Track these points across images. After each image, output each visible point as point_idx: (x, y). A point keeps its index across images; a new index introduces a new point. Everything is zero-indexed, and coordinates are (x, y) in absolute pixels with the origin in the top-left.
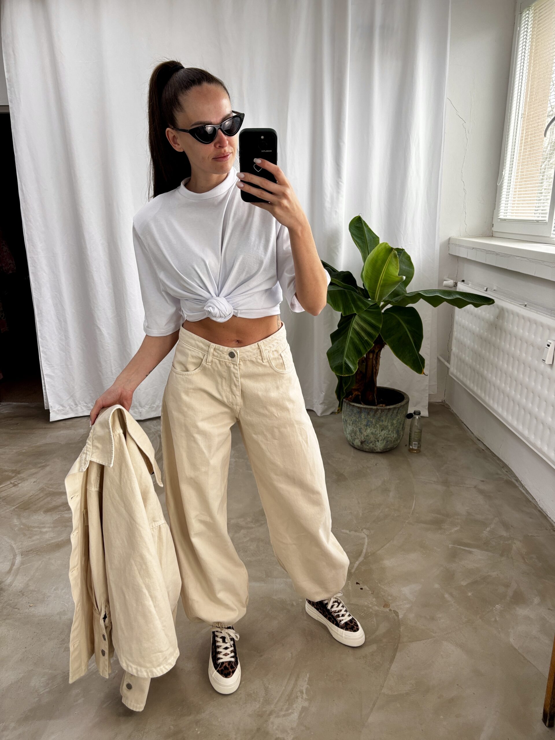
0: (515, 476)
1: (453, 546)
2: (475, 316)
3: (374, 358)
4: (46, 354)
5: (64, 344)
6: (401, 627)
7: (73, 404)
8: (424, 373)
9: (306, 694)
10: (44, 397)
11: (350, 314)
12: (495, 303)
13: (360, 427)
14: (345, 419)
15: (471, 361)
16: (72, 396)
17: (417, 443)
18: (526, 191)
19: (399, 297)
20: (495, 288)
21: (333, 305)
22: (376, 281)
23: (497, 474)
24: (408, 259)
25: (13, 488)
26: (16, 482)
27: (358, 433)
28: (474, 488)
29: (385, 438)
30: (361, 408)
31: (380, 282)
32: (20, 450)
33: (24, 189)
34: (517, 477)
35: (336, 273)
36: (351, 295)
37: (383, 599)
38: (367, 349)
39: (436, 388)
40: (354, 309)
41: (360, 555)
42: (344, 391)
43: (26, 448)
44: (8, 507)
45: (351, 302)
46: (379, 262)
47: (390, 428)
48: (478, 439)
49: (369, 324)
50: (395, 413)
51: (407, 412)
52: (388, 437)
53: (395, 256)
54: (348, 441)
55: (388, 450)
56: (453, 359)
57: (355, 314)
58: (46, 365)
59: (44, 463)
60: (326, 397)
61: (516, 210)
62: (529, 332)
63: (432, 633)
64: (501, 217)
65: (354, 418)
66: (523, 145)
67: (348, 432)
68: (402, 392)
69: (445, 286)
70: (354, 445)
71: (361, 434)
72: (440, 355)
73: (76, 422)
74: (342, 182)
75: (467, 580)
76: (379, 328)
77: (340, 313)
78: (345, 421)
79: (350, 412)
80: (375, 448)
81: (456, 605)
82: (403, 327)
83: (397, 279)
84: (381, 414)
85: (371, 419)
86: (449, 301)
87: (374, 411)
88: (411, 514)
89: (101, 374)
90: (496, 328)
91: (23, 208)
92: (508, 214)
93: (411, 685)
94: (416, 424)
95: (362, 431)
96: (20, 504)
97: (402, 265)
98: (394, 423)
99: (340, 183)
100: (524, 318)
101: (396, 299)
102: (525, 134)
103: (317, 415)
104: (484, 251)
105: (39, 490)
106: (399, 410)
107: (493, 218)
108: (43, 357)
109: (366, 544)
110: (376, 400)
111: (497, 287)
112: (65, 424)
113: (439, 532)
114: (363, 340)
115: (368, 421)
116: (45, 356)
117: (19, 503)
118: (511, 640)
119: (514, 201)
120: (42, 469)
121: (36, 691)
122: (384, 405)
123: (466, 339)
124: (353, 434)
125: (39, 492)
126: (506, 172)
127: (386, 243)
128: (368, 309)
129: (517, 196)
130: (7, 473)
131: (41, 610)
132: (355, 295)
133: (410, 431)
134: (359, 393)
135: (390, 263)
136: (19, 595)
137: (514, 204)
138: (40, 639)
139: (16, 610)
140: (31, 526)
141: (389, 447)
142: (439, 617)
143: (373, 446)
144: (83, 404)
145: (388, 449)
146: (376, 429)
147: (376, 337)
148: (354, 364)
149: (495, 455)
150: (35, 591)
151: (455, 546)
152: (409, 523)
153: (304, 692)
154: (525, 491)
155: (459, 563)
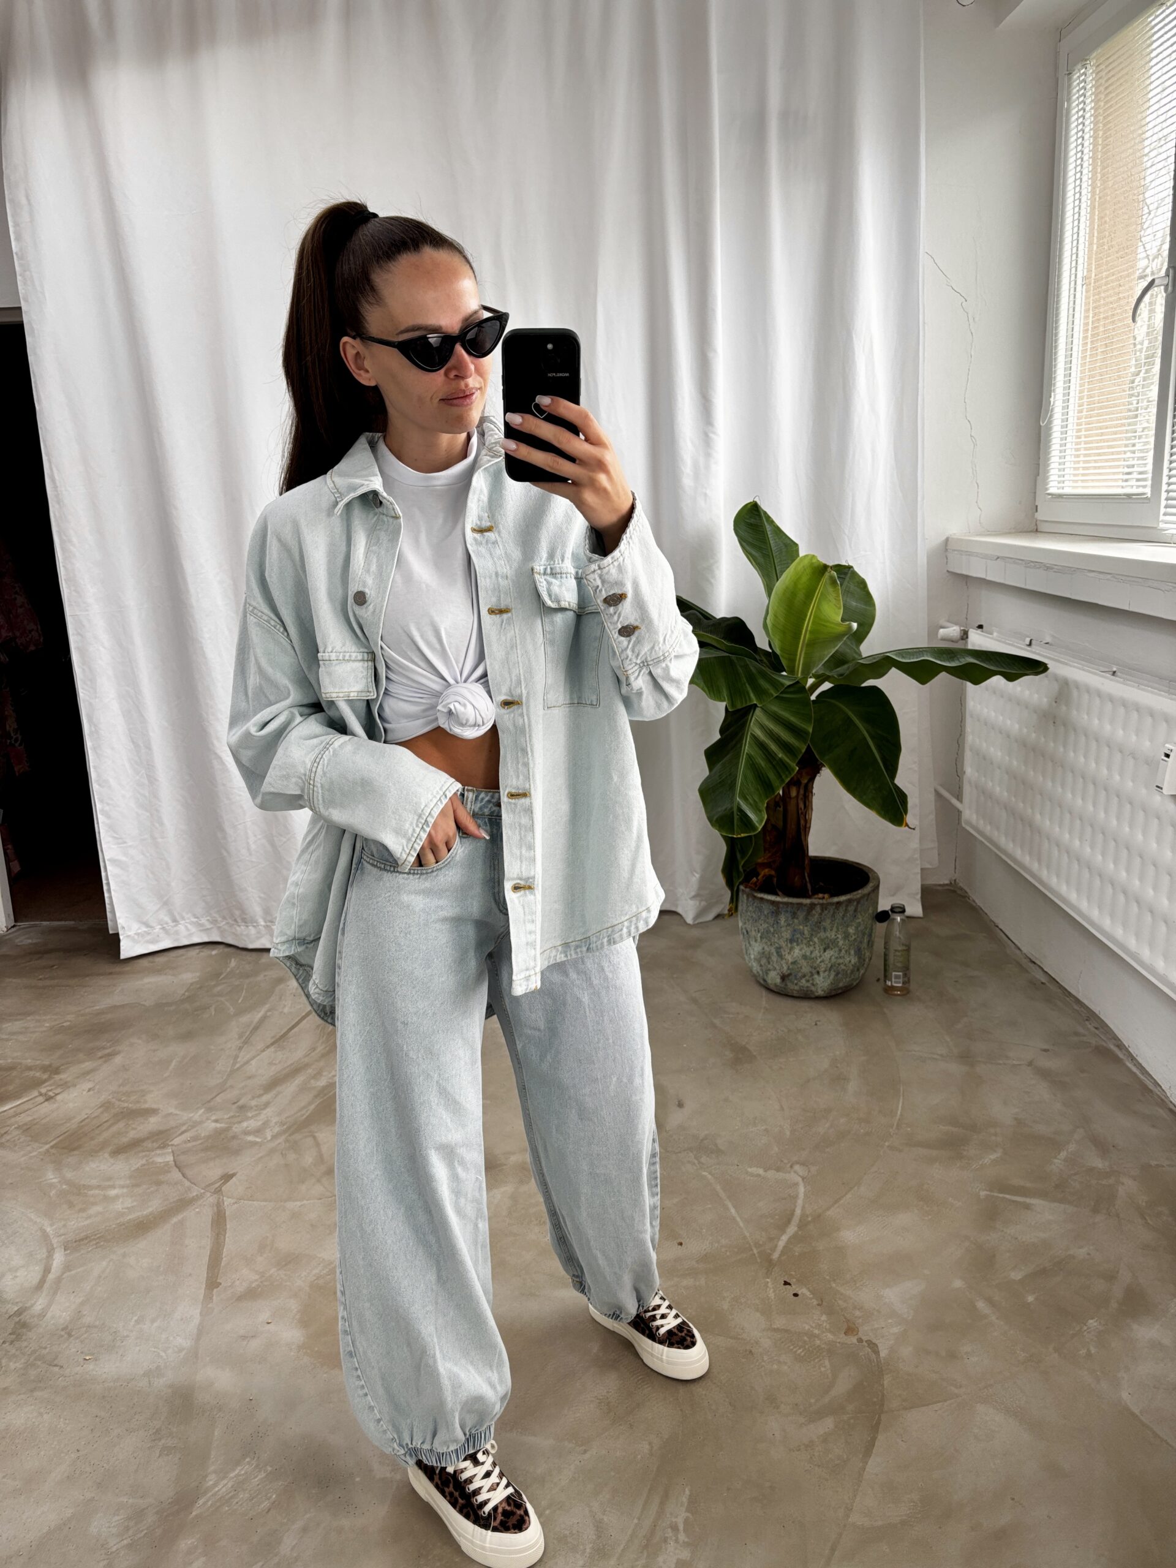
0: (1115, 1038)
1: (988, 1193)
2: (1010, 700)
3: (801, 796)
4: (108, 816)
5: (147, 794)
6: (886, 1377)
7: (167, 919)
8: (907, 825)
9: (685, 1530)
10: (108, 906)
11: (744, 706)
12: (1049, 671)
13: (777, 945)
14: (746, 928)
15: (1006, 794)
16: (166, 904)
17: (901, 974)
18: (1102, 434)
19: (846, 666)
20: (1048, 639)
21: (706, 689)
22: (796, 635)
23: (1076, 1034)
24: (862, 586)
25: (46, 1103)
26: (50, 1091)
27: (774, 958)
28: (1028, 1066)
29: (832, 966)
30: (779, 903)
31: (805, 636)
32: (57, 1022)
33: (57, 477)
34: (1120, 1040)
35: (711, 622)
36: (746, 667)
37: (843, 1315)
38: (783, 777)
39: (937, 855)
40: (752, 695)
41: (789, 1221)
42: (741, 869)
43: (70, 1017)
44: (36, 1145)
45: (744, 679)
46: (801, 596)
47: (841, 943)
48: (1030, 959)
49: (785, 725)
50: (851, 913)
51: (877, 908)
52: (839, 964)
53: (833, 582)
54: (754, 976)
55: (840, 991)
56: (967, 790)
57: (755, 706)
58: (110, 839)
59: (110, 1048)
60: (703, 882)
61: (1083, 475)
62: (1124, 729)
63: (953, 1388)
64: (1052, 490)
65: (766, 925)
66: (1089, 340)
67: (752, 957)
68: (865, 866)
69: (943, 639)
70: (767, 984)
71: (782, 959)
72: (941, 785)
73: (177, 957)
74: (714, 433)
75: (1023, 1268)
76: (807, 733)
77: (724, 704)
78: (745, 933)
79: (754, 912)
80: (813, 988)
81: (1002, 1323)
82: (858, 728)
83: (841, 629)
84: (821, 914)
85: (801, 927)
86: (953, 671)
87: (806, 908)
88: (894, 1128)
89: (225, 854)
90: (1054, 723)
91: (55, 515)
92: (1066, 483)
93: (912, 1504)
94: (898, 933)
95: (783, 953)
96: (58, 1139)
97: (848, 600)
98: (849, 934)
99: (711, 435)
100: (1111, 699)
101: (840, 670)
102: (1093, 317)
103: (685, 922)
104: (1020, 562)
105: (100, 1107)
106: (859, 905)
107: (1035, 493)
108: (103, 823)
109: (801, 1195)
110: (809, 886)
111: (1053, 636)
112: (152, 962)
113: (958, 1165)
114: (775, 759)
115: (795, 931)
116: (107, 821)
117: (58, 1137)
118: (1125, 1395)
119: (1078, 456)
120: (105, 1062)
121: (102, 1546)
122: (826, 896)
123: (992, 749)
124: (764, 961)
125: (100, 1110)
126: (1058, 397)
127: (814, 556)
128: (782, 693)
129: (1083, 446)
130: (32, 1073)
131: (108, 1368)
132: (753, 665)
133: (885, 948)
134: (773, 873)
135: (823, 596)
136: (62, 1336)
137: (1078, 462)
138: (107, 1430)
139: (55, 1368)
140: (84, 1185)
141: (841, 985)
142: (967, 1353)
143: (809, 984)
144: (188, 919)
145: (841, 988)
146: (812, 948)
147: (801, 752)
148: (756, 809)
149: (1069, 993)
150: (96, 1327)
151: (992, 1194)
152: (891, 1148)
153: (681, 1527)
154: (1138, 1068)
155: (1003, 1231)
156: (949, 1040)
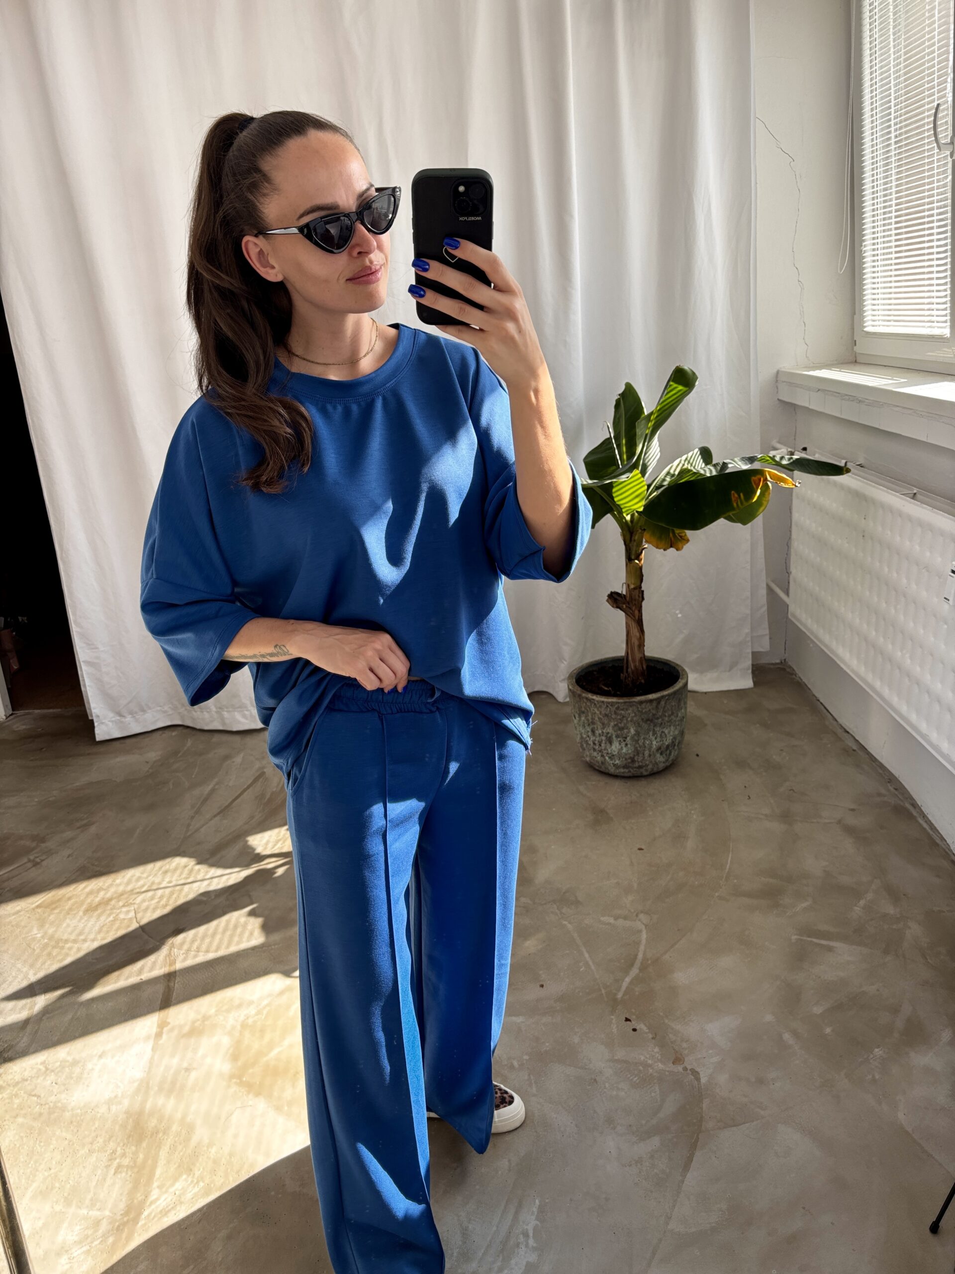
0: (912, 798)
1: (799, 937)
4: (80, 627)
5: (111, 607)
6: (704, 1102)
7: (134, 708)
9: (534, 1237)
16: (135, 697)
23: (879, 795)
25: (34, 868)
26: (37, 857)
28: (838, 824)
32: (45, 798)
34: (914, 800)
37: (673, 1047)
39: (768, 642)
41: (632, 965)
43: (55, 793)
48: (845, 729)
56: (794, 589)
58: (84, 645)
59: (87, 818)
62: (920, 546)
63: (759, 1110)
72: (773, 581)
75: (823, 1004)
81: (803, 1052)
88: (723, 880)
90: (863, 536)
93: (721, 1213)
100: (910, 518)
103: (557, 701)
104: (838, 395)
105: (77, 871)
109: (644, 941)
111: (864, 458)
113: (775, 912)
118: (901, 1115)
120: (82, 831)
130: (22, 842)
131: (76, 1097)
142: (772, 1079)
144: (154, 708)
149: (875, 758)
150: (68, 1062)
151: (802, 938)
152: (720, 898)
153: (531, 1235)
154: (928, 824)
155: (809, 971)
156: (772, 801)
